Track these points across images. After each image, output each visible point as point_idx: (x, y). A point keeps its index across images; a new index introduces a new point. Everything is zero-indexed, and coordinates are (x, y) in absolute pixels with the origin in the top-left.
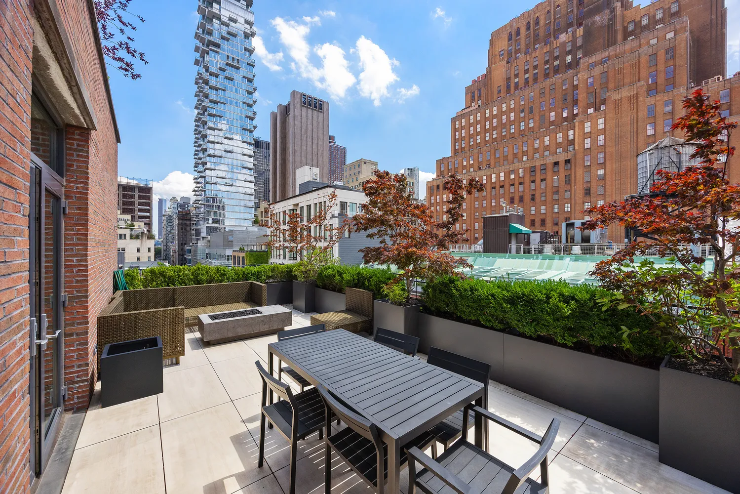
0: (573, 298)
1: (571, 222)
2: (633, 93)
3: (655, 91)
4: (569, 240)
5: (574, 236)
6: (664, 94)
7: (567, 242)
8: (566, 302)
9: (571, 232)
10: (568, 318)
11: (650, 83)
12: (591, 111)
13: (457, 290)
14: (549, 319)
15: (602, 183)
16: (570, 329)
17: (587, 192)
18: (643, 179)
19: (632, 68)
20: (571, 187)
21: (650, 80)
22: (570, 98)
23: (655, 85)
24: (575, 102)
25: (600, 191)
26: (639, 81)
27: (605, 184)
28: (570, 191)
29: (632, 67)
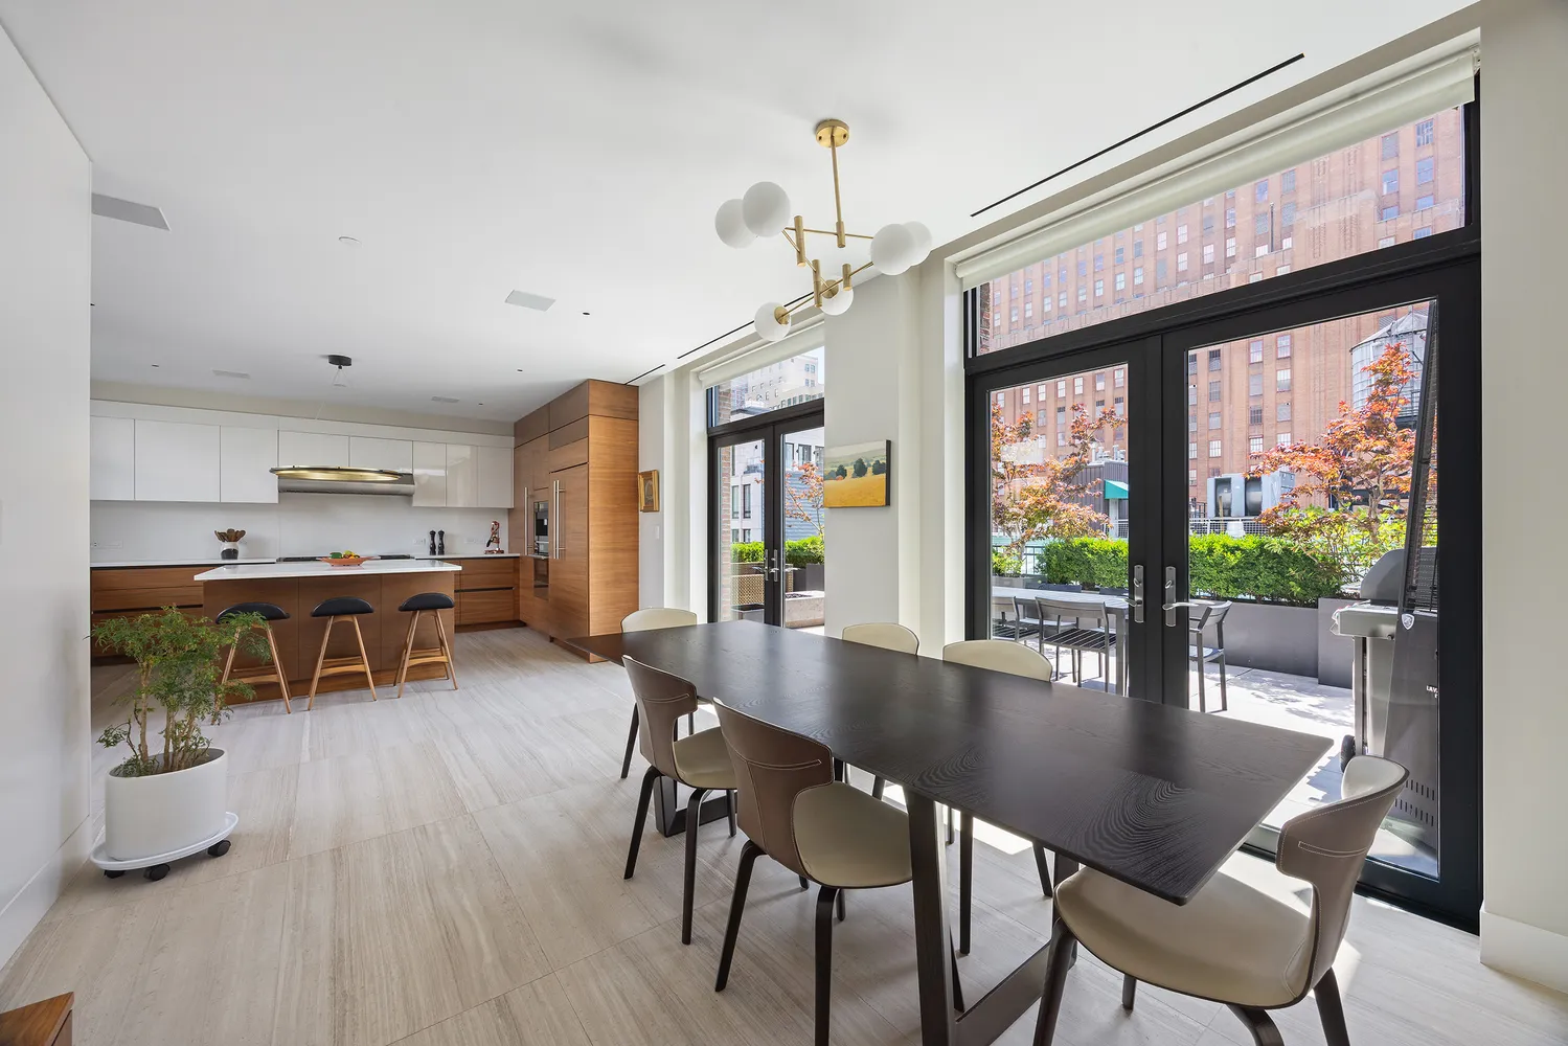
0: (1238, 548)
1: (1224, 476)
2: (1349, 214)
3: (1396, 209)
4: (1221, 510)
5: (1230, 505)
6: (1415, 215)
7: (1217, 515)
8: (1233, 553)
9: (1225, 496)
10: (1232, 568)
11: (1385, 192)
12: (1263, 250)
13: (1093, 554)
14: (1214, 572)
15: (1286, 398)
16: (1236, 580)
17: (1256, 418)
18: (1363, 395)
19: (1347, 164)
20: (1222, 409)
21: (1385, 186)
22: (1218, 226)
23: (1395, 196)
24: (1230, 233)
25: (1284, 414)
26: (1361, 190)
27: (1292, 401)
28: (1220, 414)
29: (1347, 160)
